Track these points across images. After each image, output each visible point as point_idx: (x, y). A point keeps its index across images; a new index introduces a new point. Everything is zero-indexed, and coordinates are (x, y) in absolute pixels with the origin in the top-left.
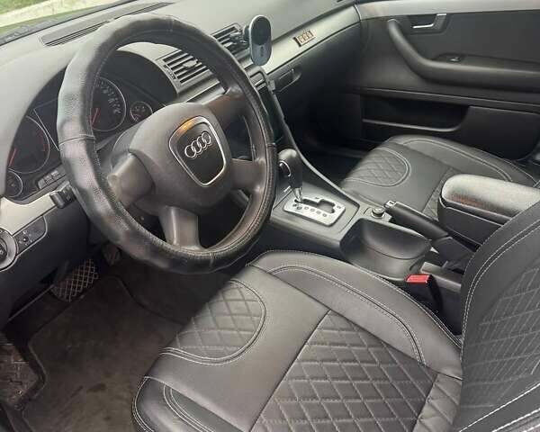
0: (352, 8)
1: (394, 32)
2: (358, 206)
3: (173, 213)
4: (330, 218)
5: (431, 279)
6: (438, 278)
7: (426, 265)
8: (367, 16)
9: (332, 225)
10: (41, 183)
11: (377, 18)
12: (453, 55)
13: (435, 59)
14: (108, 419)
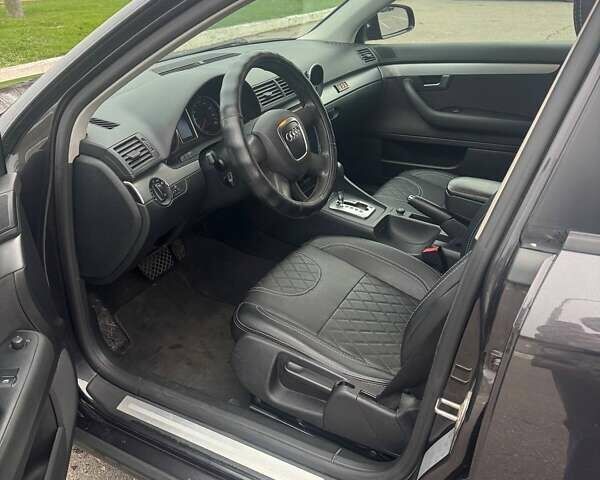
0: (376, 69)
1: (409, 88)
2: (386, 208)
3: (276, 178)
4: (366, 214)
5: (440, 249)
6: (444, 250)
7: (437, 242)
8: (388, 75)
9: (366, 218)
10: (182, 158)
11: (395, 77)
12: (455, 108)
13: (441, 110)
14: (189, 364)
